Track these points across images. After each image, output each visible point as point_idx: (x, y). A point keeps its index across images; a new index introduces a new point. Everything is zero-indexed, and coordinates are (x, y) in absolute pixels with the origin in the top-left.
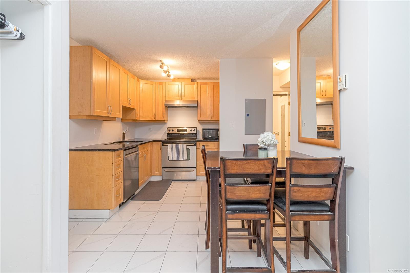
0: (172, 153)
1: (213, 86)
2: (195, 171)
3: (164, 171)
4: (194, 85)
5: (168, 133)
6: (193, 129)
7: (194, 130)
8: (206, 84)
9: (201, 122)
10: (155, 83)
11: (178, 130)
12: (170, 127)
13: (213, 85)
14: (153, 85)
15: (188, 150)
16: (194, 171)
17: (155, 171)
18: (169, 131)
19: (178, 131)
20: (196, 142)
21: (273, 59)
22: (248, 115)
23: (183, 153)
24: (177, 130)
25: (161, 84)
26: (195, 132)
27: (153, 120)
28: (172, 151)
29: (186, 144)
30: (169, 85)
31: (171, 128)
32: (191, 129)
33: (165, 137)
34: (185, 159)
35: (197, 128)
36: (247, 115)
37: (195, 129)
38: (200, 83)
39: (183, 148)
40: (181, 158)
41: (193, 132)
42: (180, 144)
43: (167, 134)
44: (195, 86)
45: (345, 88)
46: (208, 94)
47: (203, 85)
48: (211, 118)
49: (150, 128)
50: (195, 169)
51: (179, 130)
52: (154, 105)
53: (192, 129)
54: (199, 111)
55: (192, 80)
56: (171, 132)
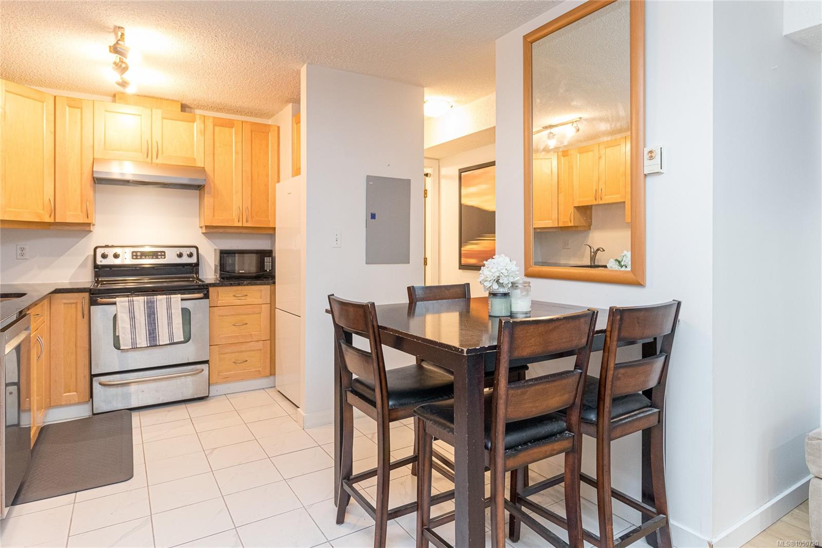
0: (133, 327)
1: (250, 134)
2: (206, 372)
3: (100, 384)
4: (194, 122)
5: (98, 263)
6: (185, 252)
7: (191, 255)
8: (230, 124)
9: (211, 231)
10: (52, 99)
11: (135, 255)
12: (104, 245)
13: (252, 131)
14: (43, 102)
15: (186, 313)
16: (203, 370)
17: (63, 391)
18: (104, 256)
19: (137, 258)
20: (208, 288)
21: (425, 89)
22: (373, 216)
23: (170, 323)
24: (133, 256)
25: (75, 104)
26: (193, 260)
27: (46, 221)
28: (133, 318)
29: (179, 296)
30: (106, 111)
31: (107, 246)
32: (178, 251)
33: (86, 279)
34: (175, 341)
35: (197, 248)
36: (372, 214)
37: (194, 251)
38: (211, 120)
39: (169, 307)
40: (163, 338)
41: (185, 260)
42: (159, 297)
43: (96, 266)
44: (196, 126)
45: (660, 170)
46: (237, 153)
47: (222, 126)
48: (245, 220)
49: (22, 249)
50: (205, 367)
51: (139, 254)
52: (49, 171)
53: (182, 250)
54: (208, 199)
55: (184, 107)
56: (110, 261)
